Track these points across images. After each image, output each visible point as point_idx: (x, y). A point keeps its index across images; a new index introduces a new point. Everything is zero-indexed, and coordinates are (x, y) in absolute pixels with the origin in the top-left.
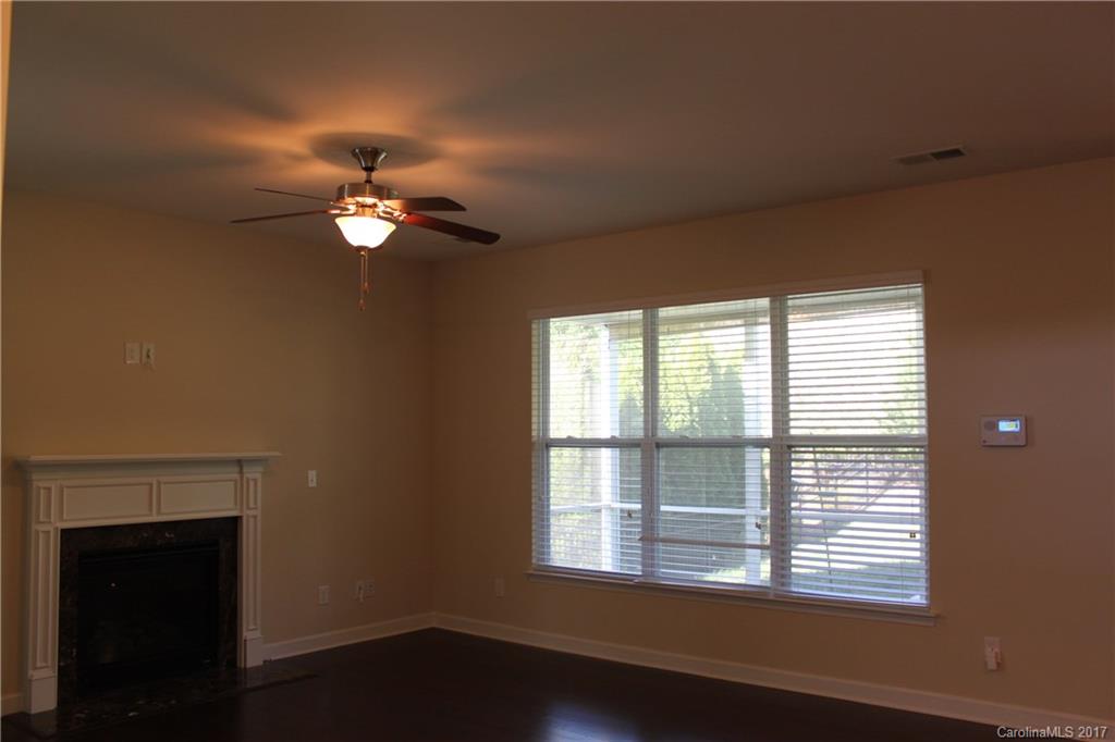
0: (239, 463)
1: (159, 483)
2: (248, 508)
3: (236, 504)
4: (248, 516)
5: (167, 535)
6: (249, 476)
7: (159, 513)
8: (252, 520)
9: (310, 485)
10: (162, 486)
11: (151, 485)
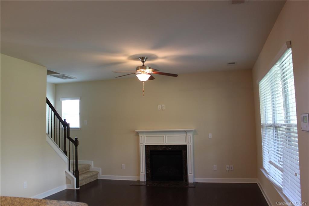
0: (185, 131)
1: (166, 136)
2: (189, 143)
3: (185, 142)
4: (188, 145)
5: (169, 148)
6: (189, 135)
7: (166, 143)
8: (189, 146)
9: (210, 137)
10: (166, 137)
11: (164, 136)
